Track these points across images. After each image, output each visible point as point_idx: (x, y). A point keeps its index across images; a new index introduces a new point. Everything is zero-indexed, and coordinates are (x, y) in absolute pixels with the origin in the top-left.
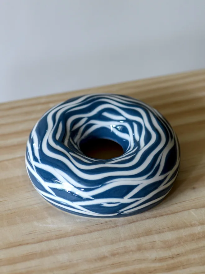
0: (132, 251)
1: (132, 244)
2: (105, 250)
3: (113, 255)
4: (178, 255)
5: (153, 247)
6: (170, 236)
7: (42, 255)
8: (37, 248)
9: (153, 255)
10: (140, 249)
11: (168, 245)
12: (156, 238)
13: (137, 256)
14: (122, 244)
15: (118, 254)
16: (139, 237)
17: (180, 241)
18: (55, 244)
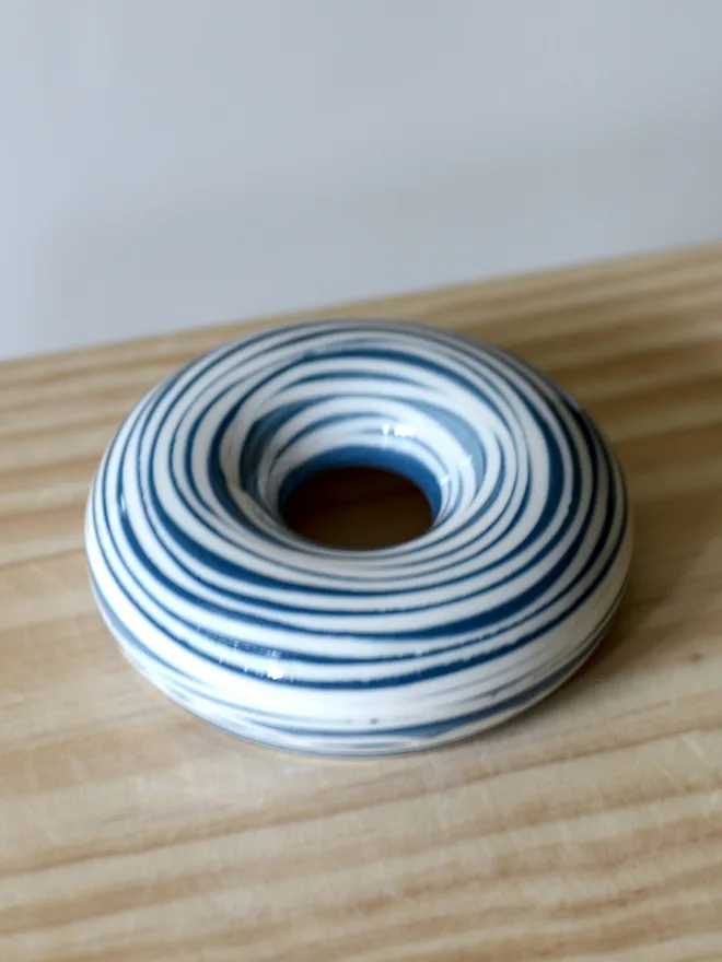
0: (477, 878)
1: (479, 853)
2: (382, 875)
3: (413, 892)
4: (642, 893)
5: (551, 864)
6: (611, 826)
7: (162, 891)
8: (143, 868)
9: (551, 892)
10: (505, 870)
11: (606, 859)
12: (563, 832)
13: (498, 896)
14: (442, 856)
15: (429, 888)
16: (502, 829)
17: (648, 844)
18: (205, 854)
